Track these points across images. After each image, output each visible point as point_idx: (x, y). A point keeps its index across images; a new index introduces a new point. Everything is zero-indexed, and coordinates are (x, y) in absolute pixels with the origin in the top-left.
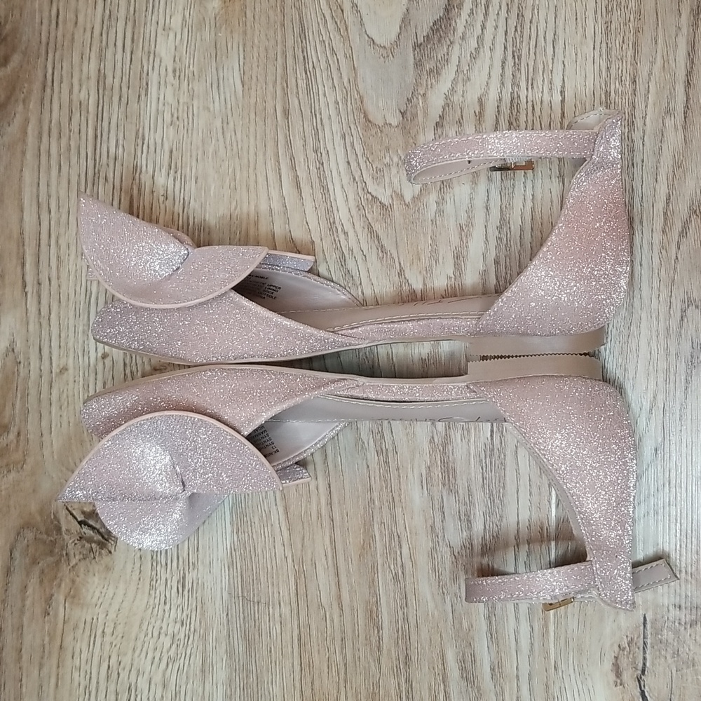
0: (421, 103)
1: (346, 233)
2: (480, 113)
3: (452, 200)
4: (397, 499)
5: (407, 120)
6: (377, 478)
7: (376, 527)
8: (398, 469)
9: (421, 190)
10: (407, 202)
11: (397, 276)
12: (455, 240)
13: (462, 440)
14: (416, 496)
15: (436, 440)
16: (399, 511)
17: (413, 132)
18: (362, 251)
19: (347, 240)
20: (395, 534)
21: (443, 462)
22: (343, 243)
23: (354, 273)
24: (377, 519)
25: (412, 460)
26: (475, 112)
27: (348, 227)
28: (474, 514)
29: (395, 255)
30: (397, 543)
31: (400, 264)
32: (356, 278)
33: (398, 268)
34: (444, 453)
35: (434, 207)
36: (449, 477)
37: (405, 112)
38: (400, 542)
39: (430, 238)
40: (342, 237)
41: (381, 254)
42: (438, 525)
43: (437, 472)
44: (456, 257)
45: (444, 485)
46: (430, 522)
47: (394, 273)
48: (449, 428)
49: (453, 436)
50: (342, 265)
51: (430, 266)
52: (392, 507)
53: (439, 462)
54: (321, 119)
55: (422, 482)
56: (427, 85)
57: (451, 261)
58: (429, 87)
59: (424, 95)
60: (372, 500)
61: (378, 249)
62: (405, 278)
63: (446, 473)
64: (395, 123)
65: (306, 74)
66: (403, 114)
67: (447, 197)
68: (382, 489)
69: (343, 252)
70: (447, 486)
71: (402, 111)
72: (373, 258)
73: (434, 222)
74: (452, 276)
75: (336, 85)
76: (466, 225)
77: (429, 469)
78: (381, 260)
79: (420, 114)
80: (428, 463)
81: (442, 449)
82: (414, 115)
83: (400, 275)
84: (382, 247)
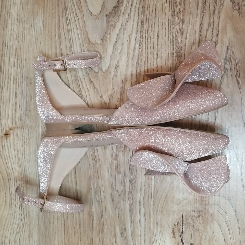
0: (108, 36)
1: (81, 82)
2: (129, 41)
3: (120, 71)
4: (99, 175)
5: (104, 42)
6: (93, 168)
7: (92, 185)
8: (100, 165)
9: (109, 67)
10: (104, 71)
11: (100, 97)
12: (121, 86)
13: (122, 155)
14: (106, 174)
15: (113, 155)
16: (100, 180)
17: (106, 47)
18: (88, 88)
19: (82, 84)
20: (99, 188)
21: (116, 163)
22: (81, 85)
23: (85, 96)
24: (92, 183)
25: (105, 162)
26: (128, 41)
27: (82, 79)
28: (126, 181)
29: (99, 90)
30: (99, 191)
31: (101, 93)
32: (85, 98)
33: (100, 95)
34: (116, 159)
35: (113, 73)
36: (118, 168)
38: (100, 191)
39: (112, 85)
40: (80, 83)
41: (94, 89)
42: (114, 184)
43: (114, 166)
44: (121, 92)
45: (116, 171)
46: (111, 184)
47: (99, 96)
48: (118, 151)
49: (119, 154)
50: (80, 93)
51: (112, 94)
52: (98, 178)
53: (114, 163)
54: (72, 40)
55: (108, 170)
56: (111, 30)
57: (119, 93)
58: (111, 31)
59: (110, 33)
60: (91, 176)
61: (93, 88)
62: (103, 98)
63: (117, 166)
64: (99, 43)
65: (67, 23)
66: (102, 40)
67: (118, 70)
68: (94, 172)
69: (81, 88)
70: (117, 171)
72: (91, 90)
73: (113, 79)
74: (120, 98)
75: (78, 28)
76: (124, 81)
77: (111, 165)
78: (94, 91)
79: (108, 40)
80: (111, 163)
81: (115, 158)
82: (106, 41)
83: (101, 97)
84: (95, 87)
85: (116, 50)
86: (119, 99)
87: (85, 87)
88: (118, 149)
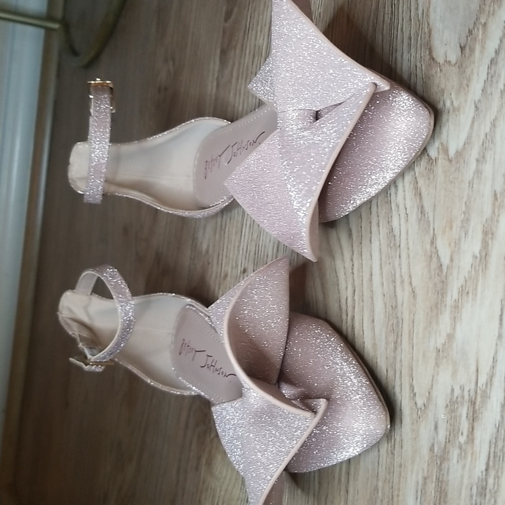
0: (480, 36)
3: (492, 159)
4: (395, 499)
5: (465, 56)
6: (384, 467)
8: (401, 466)
9: (465, 144)
10: (450, 157)
11: (430, 244)
12: (488, 210)
13: (458, 461)
15: (436, 450)
17: (468, 71)
18: (406, 209)
21: (438, 479)
23: (396, 232)
25: (413, 462)
29: (431, 219)
31: (434, 230)
32: (397, 238)
33: (432, 234)
34: (440, 469)
35: (473, 166)
36: (440, 499)
37: (465, 47)
39: (464, 204)
41: (420, 215)
43: (431, 487)
44: (485, 233)
47: (428, 239)
48: (449, 441)
49: (451, 452)
51: (460, 239)
53: (435, 477)
54: (396, 57)
55: (417, 492)
56: (489, 12)
57: (479, 236)
58: (491, 13)
59: (485, 25)
60: (376, 489)
61: (418, 209)
62: (436, 248)
63: (439, 493)
64: (453, 60)
66: (462, 48)
67: (488, 157)
68: (385, 482)
69: (391, 208)
71: (462, 45)
72: (413, 218)
73: (471, 184)
74: (478, 255)
75: (412, 18)
76: (501, 193)
77: (425, 479)
78: (420, 221)
79: (478, 48)
80: (426, 472)
81: (439, 463)
82: (472, 50)
83: (432, 243)
84: (422, 207)
85: (494, 80)
86: (476, 257)
87: (402, 207)
88: (450, 434)
